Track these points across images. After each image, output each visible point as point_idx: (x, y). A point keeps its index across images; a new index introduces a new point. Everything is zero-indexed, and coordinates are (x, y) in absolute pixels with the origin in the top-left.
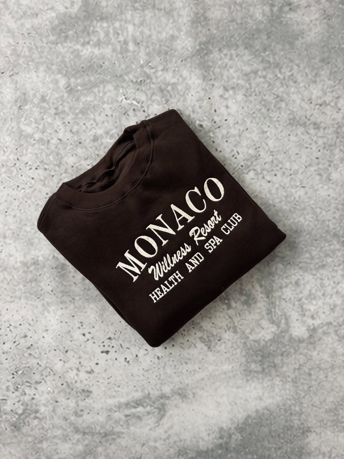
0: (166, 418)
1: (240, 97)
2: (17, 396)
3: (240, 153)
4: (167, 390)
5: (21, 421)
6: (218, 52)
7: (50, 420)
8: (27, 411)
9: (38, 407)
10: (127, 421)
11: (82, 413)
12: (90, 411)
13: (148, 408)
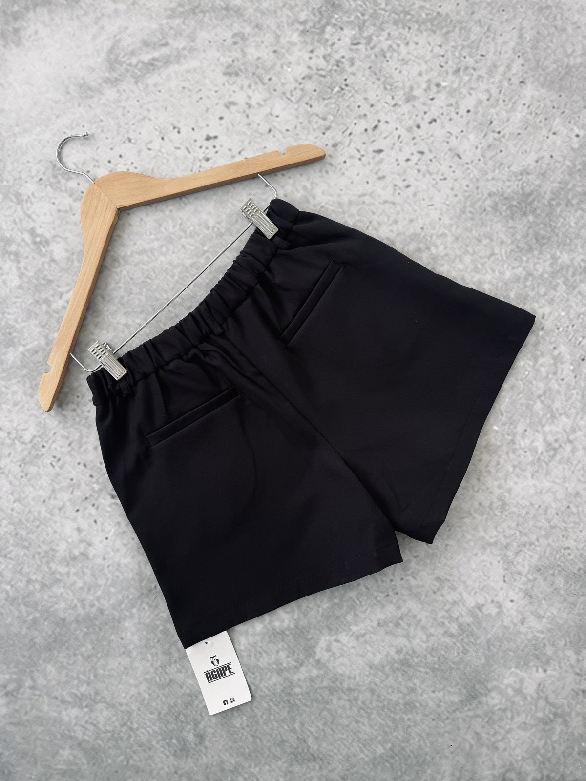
0: (105, 49)
1: (62, 547)
2: (336, 52)
3: (49, 465)
4: (110, 93)
5: (326, 14)
6: (104, 608)
7: (282, 22)
8: (318, 31)
9: (303, 39)
10: (163, 38)
11: (234, 40)
12: (222, 45)
13: (134, 60)
